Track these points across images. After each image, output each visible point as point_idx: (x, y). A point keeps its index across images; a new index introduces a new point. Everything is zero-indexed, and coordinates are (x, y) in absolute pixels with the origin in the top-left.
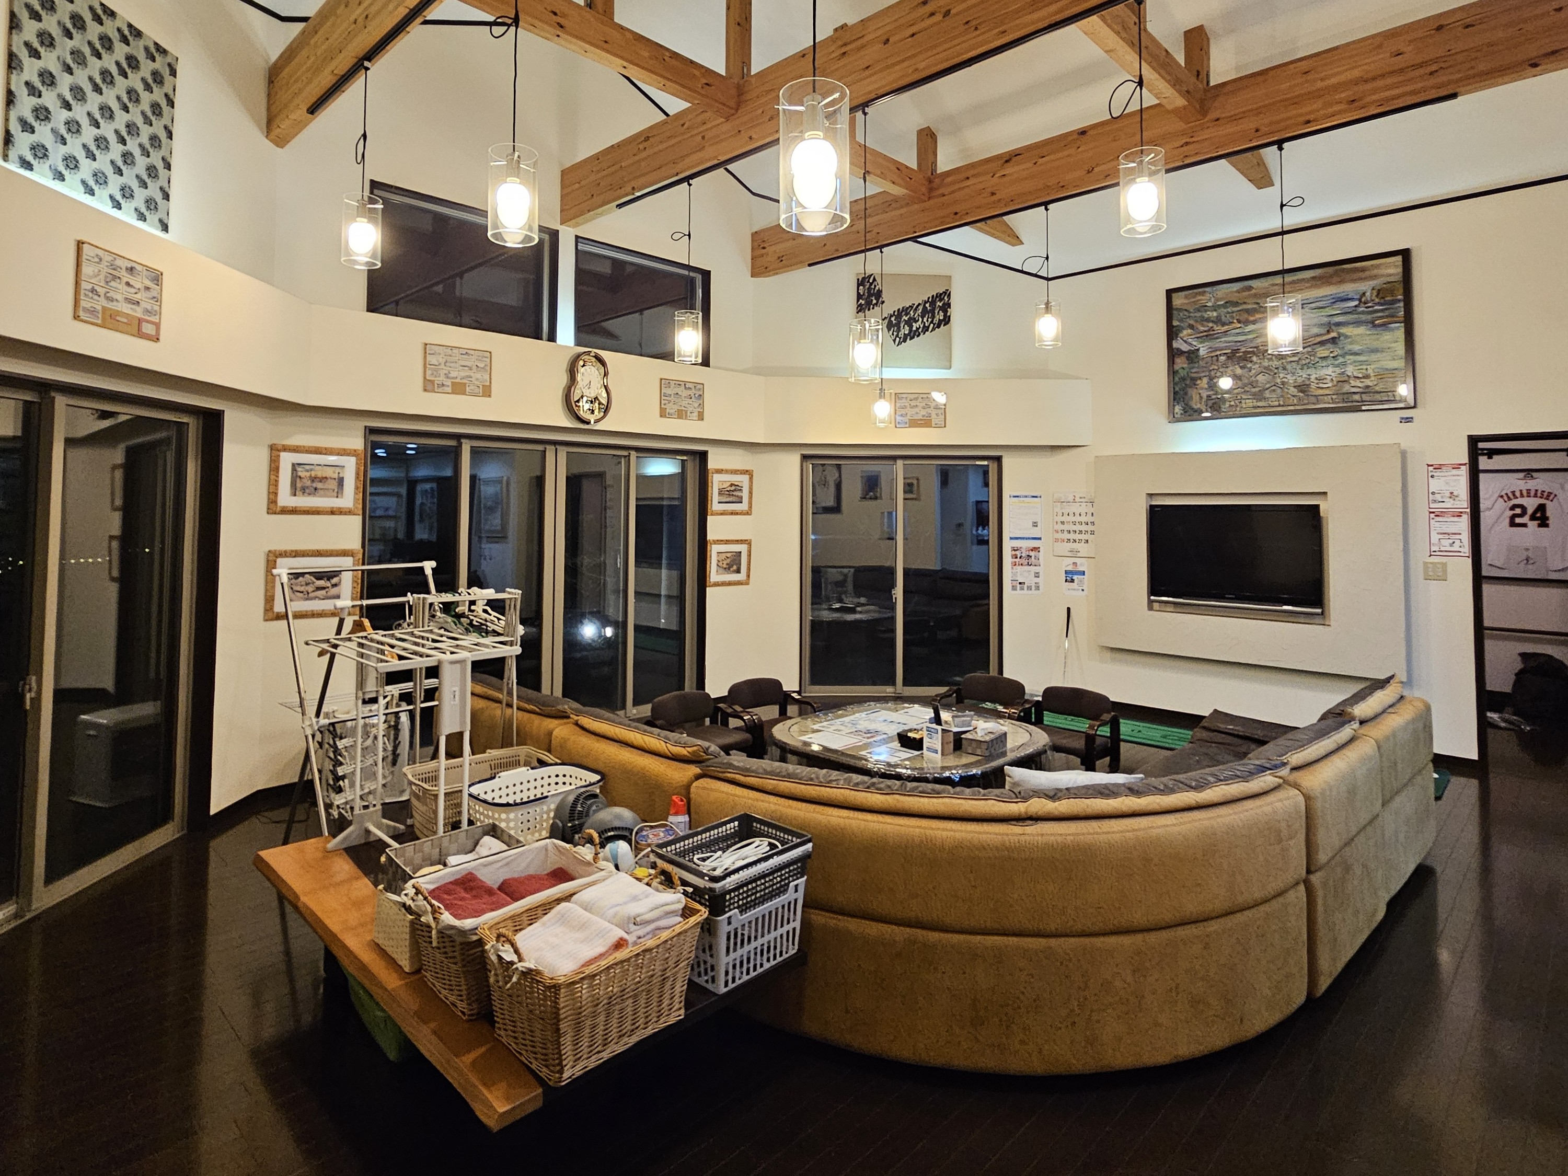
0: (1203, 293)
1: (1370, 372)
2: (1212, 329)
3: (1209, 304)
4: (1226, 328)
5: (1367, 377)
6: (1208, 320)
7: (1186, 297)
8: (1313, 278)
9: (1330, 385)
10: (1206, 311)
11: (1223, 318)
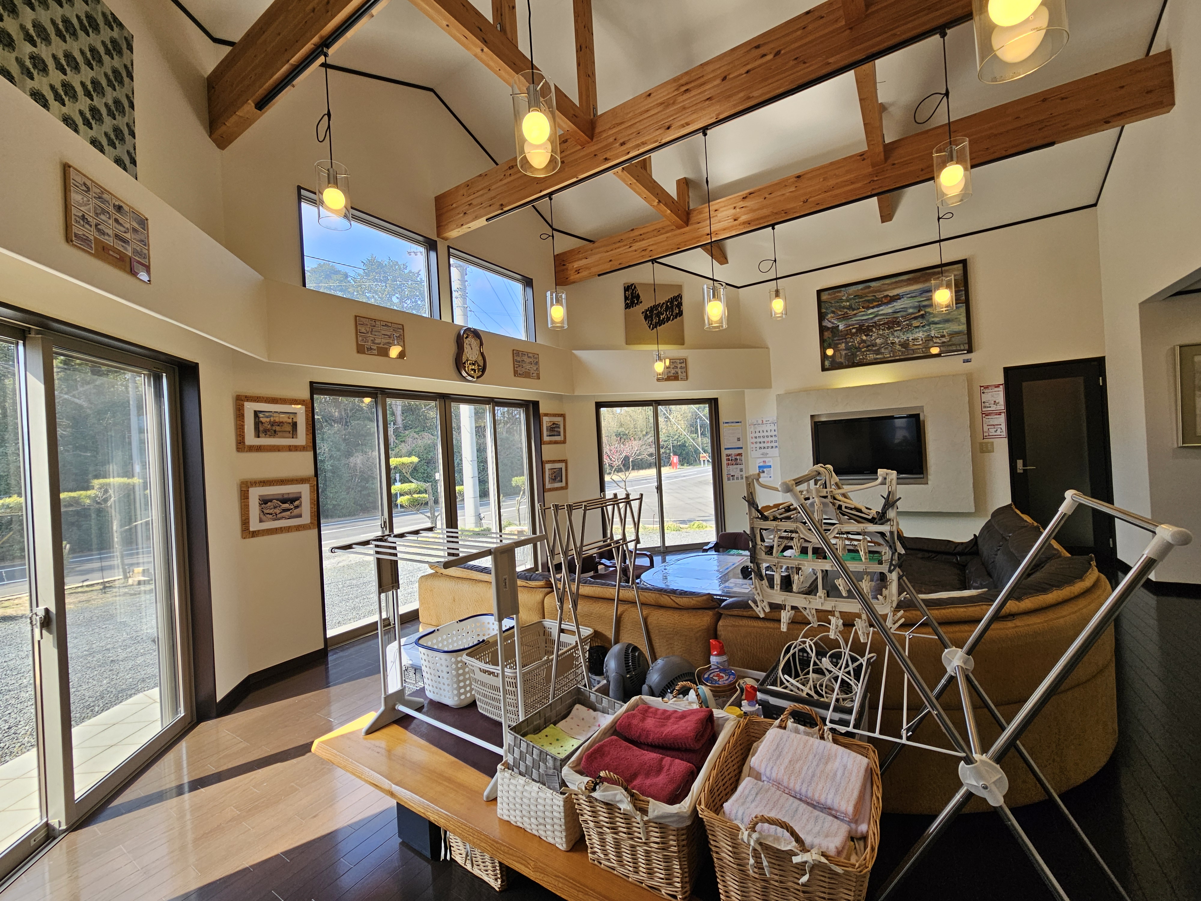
0: (840, 292)
1: (945, 333)
2: (846, 313)
3: (844, 298)
4: (855, 312)
5: (943, 336)
6: (844, 307)
7: (829, 294)
8: (909, 279)
9: (921, 343)
10: (842, 302)
11: (853, 306)
